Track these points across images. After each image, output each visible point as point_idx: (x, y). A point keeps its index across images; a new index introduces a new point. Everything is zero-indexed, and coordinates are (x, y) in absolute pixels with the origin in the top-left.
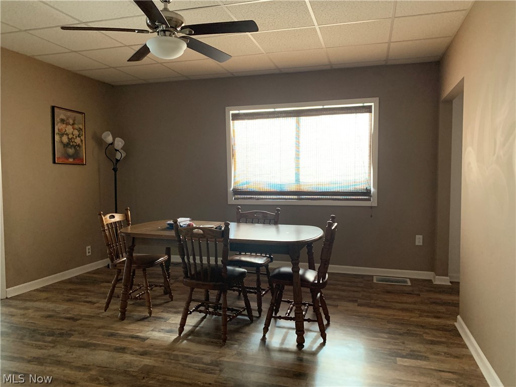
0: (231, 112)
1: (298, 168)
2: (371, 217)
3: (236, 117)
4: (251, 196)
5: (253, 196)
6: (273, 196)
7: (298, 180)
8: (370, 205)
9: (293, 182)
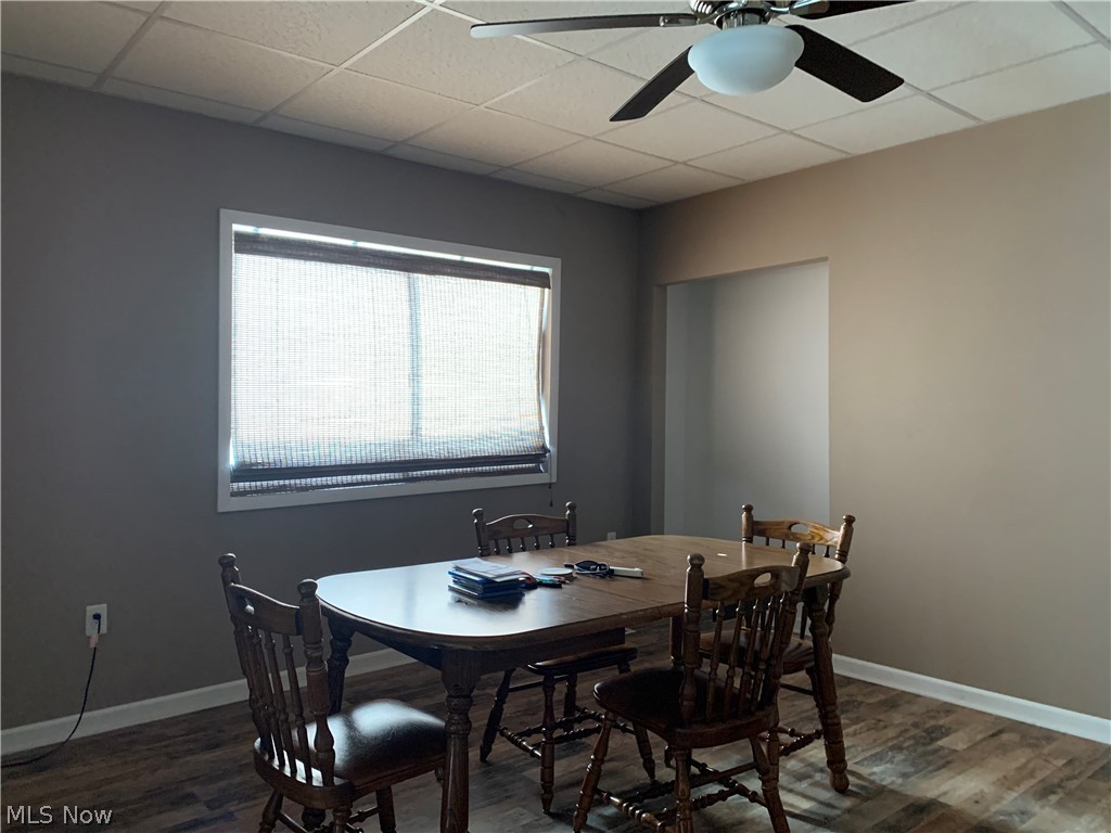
0: (237, 227)
1: (416, 400)
2: (551, 505)
3: (249, 244)
4: (282, 482)
5: (287, 482)
6: (344, 478)
7: (416, 431)
8: (548, 481)
9: (406, 437)
